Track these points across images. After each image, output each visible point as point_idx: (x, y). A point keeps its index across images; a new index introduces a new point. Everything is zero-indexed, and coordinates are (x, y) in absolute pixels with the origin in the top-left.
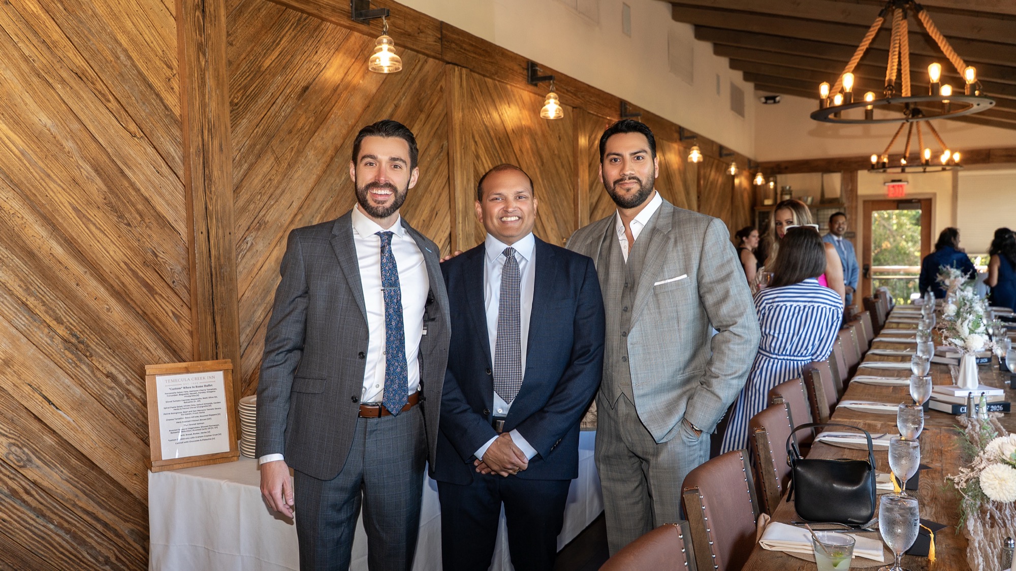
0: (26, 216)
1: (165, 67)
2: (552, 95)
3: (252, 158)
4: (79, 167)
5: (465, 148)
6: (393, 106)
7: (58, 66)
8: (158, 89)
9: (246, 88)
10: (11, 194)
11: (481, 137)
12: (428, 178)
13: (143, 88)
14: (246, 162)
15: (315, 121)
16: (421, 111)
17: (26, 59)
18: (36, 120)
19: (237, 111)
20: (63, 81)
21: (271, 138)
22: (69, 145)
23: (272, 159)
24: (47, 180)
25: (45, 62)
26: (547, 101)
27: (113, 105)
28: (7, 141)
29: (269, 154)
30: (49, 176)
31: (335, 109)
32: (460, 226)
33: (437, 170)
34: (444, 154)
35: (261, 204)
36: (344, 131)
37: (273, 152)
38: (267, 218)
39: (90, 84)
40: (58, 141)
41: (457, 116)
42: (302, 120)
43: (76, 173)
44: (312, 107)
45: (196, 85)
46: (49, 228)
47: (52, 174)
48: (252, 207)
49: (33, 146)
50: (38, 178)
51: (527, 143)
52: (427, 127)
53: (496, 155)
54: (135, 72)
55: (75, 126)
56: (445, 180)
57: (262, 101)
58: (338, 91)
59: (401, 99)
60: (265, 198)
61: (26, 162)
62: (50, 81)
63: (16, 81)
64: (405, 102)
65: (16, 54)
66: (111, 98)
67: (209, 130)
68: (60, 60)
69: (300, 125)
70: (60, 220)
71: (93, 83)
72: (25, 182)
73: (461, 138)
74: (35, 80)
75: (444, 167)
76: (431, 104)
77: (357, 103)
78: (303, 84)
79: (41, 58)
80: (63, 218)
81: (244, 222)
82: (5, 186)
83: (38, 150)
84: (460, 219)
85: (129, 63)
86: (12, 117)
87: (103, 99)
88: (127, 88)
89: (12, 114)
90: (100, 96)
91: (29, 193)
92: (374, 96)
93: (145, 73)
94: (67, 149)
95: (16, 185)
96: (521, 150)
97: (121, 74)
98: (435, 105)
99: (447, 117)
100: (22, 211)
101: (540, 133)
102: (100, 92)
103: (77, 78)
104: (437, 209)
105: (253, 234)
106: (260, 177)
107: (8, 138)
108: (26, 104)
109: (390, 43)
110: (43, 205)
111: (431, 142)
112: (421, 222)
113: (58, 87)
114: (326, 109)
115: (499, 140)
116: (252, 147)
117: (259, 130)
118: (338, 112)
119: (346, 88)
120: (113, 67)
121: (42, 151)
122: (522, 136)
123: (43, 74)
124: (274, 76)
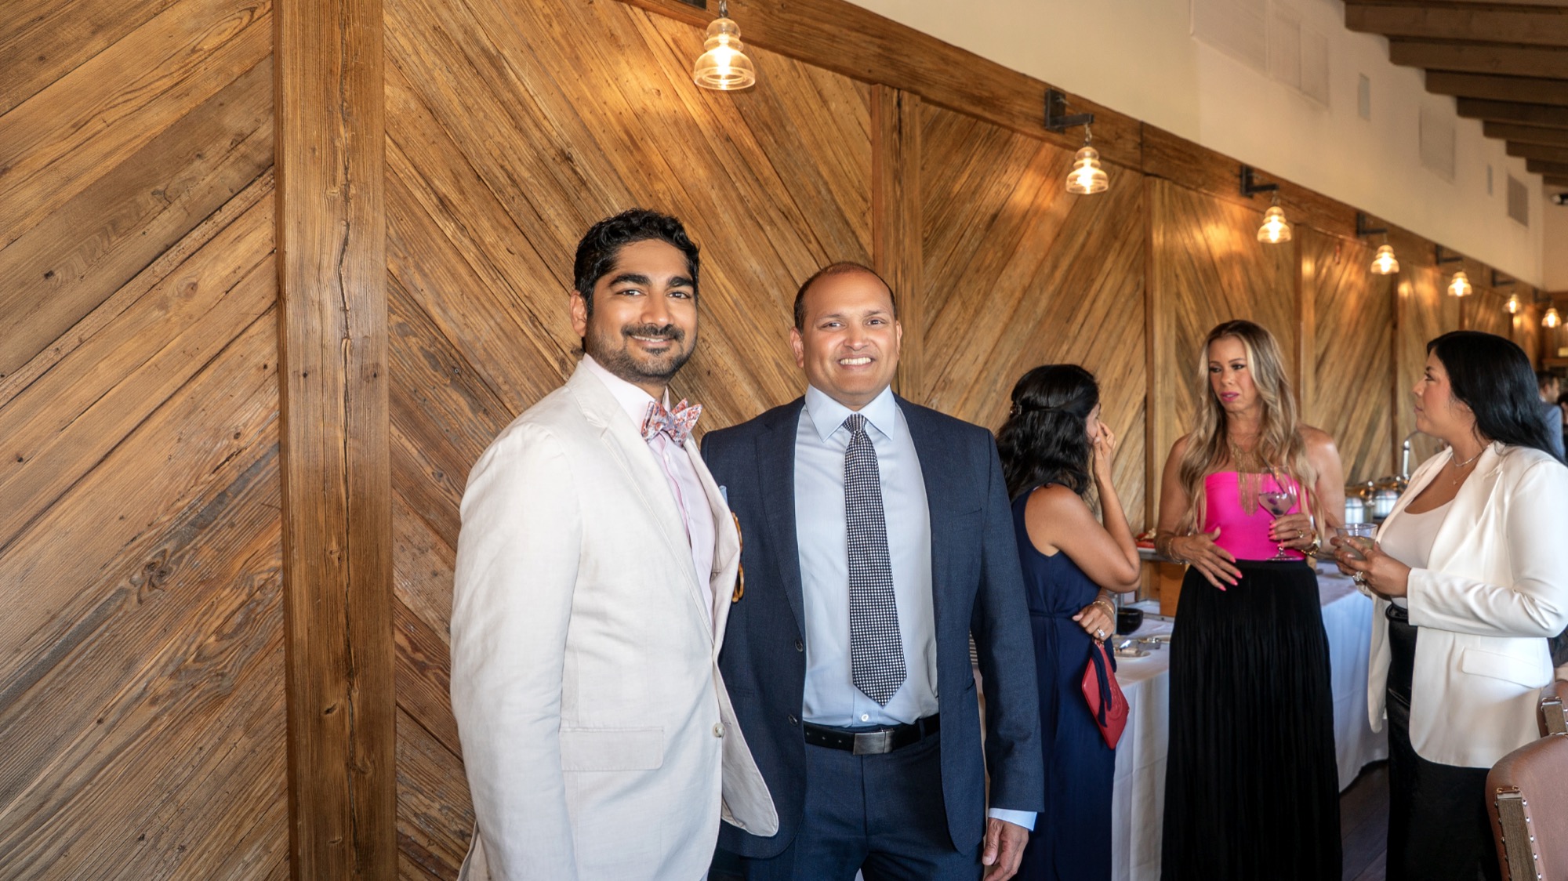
0: (736, 373)
1: (860, 199)
2: (1275, 210)
3: (939, 304)
4: (782, 317)
5: (1166, 285)
6: (1085, 233)
7: (767, 206)
8: (853, 226)
9: (935, 219)
10: (725, 349)
11: (1184, 269)
12: (1122, 324)
13: (840, 225)
14: (933, 308)
15: (1003, 256)
16: (1116, 238)
17: (741, 199)
18: (747, 266)
19: (929, 246)
20: (772, 223)
21: (959, 278)
22: (774, 293)
23: (959, 303)
24: (755, 332)
25: (757, 201)
26: (1267, 219)
27: (814, 246)
28: (724, 291)
29: (957, 298)
30: (756, 328)
31: (1024, 241)
32: (1158, 387)
33: (1132, 312)
34: (1140, 293)
35: (947, 358)
36: (1033, 268)
37: (961, 295)
38: (953, 376)
39: (794, 224)
40: (765, 289)
41: (1158, 239)
42: (990, 256)
43: (779, 324)
44: (1000, 239)
45: (891, 220)
46: (755, 386)
47: (759, 326)
48: (938, 362)
49: (745, 295)
50: (748, 330)
51: (1238, 276)
52: (1122, 260)
53: (1201, 292)
54: (834, 207)
55: (781, 271)
56: (1141, 326)
57: (951, 234)
58: (1028, 218)
59: (1094, 223)
60: (951, 351)
61: (738, 313)
62: (761, 222)
63: (732, 224)
64: (1098, 227)
65: (734, 195)
66: (812, 238)
67: (903, 272)
68: (770, 199)
69: (987, 262)
70: (765, 378)
71: (797, 223)
72: (737, 335)
73: (1162, 271)
74: (748, 222)
75: (1140, 310)
76: (1127, 228)
77: (1047, 231)
78: (992, 211)
79: (754, 197)
80: (767, 375)
81: (930, 381)
82: (720, 340)
83: (748, 299)
84: (1158, 377)
85: (828, 198)
86: (728, 264)
87: (805, 241)
88: (826, 226)
89: (728, 260)
90: (802, 237)
91: (739, 347)
92: (1065, 222)
93: (843, 207)
94: (772, 298)
95: (729, 339)
96: (1230, 285)
97: (822, 211)
98: (1132, 229)
99: (1146, 242)
100: (733, 368)
101: (1252, 260)
102: (803, 232)
103: (784, 218)
104: (1131, 364)
105: (939, 395)
106: (947, 326)
107: (725, 287)
108: (740, 249)
109: (1093, 156)
110: (751, 361)
111: (1125, 278)
112: (1113, 380)
113: (768, 228)
114: (1015, 241)
115: (1204, 271)
116: (940, 289)
117: (947, 269)
118: (1027, 243)
119: (1036, 213)
120: (815, 203)
121: (751, 300)
122: (1231, 266)
123: (755, 214)
124: (964, 203)
